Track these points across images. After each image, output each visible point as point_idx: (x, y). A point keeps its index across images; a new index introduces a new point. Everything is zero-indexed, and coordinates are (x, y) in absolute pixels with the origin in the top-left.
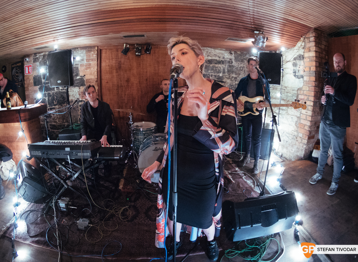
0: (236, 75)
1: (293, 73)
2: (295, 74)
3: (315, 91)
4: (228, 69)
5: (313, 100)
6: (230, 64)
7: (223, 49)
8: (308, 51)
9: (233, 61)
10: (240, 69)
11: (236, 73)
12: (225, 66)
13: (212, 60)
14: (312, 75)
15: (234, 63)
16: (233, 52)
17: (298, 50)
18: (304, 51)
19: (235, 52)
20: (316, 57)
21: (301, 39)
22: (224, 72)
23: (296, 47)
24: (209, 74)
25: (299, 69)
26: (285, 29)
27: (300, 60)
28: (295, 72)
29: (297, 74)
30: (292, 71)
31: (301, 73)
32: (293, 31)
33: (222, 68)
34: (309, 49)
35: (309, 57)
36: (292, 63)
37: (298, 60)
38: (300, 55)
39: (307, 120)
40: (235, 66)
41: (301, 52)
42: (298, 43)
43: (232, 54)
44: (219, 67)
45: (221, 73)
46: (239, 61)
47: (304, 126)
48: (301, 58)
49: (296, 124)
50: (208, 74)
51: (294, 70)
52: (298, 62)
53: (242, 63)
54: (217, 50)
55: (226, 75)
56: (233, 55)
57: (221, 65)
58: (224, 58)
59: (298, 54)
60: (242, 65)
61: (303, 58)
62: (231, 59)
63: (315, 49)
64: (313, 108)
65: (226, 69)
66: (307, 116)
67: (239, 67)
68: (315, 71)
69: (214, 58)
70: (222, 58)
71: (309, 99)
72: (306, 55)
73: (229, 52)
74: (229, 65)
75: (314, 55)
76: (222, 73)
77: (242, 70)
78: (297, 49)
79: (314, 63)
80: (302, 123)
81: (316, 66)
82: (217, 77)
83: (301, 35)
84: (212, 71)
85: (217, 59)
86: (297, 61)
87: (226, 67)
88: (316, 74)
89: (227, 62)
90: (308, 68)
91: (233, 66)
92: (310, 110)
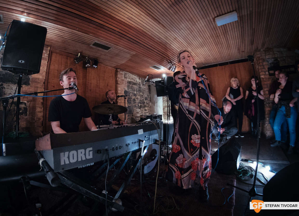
7: (136, 75)
10: (144, 90)
11: (142, 92)
12: (137, 87)
13: (131, 81)
15: (141, 86)
16: (140, 78)
22: (137, 91)
44: (135, 87)
45: (135, 91)
50: (129, 91)
54: (133, 75)
55: (138, 93)
56: (141, 80)
62: (140, 83)
65: (138, 89)
69: (132, 81)
70: (136, 81)
73: (138, 78)
77: (145, 91)
82: (134, 94)
84: (131, 90)
89: (138, 84)
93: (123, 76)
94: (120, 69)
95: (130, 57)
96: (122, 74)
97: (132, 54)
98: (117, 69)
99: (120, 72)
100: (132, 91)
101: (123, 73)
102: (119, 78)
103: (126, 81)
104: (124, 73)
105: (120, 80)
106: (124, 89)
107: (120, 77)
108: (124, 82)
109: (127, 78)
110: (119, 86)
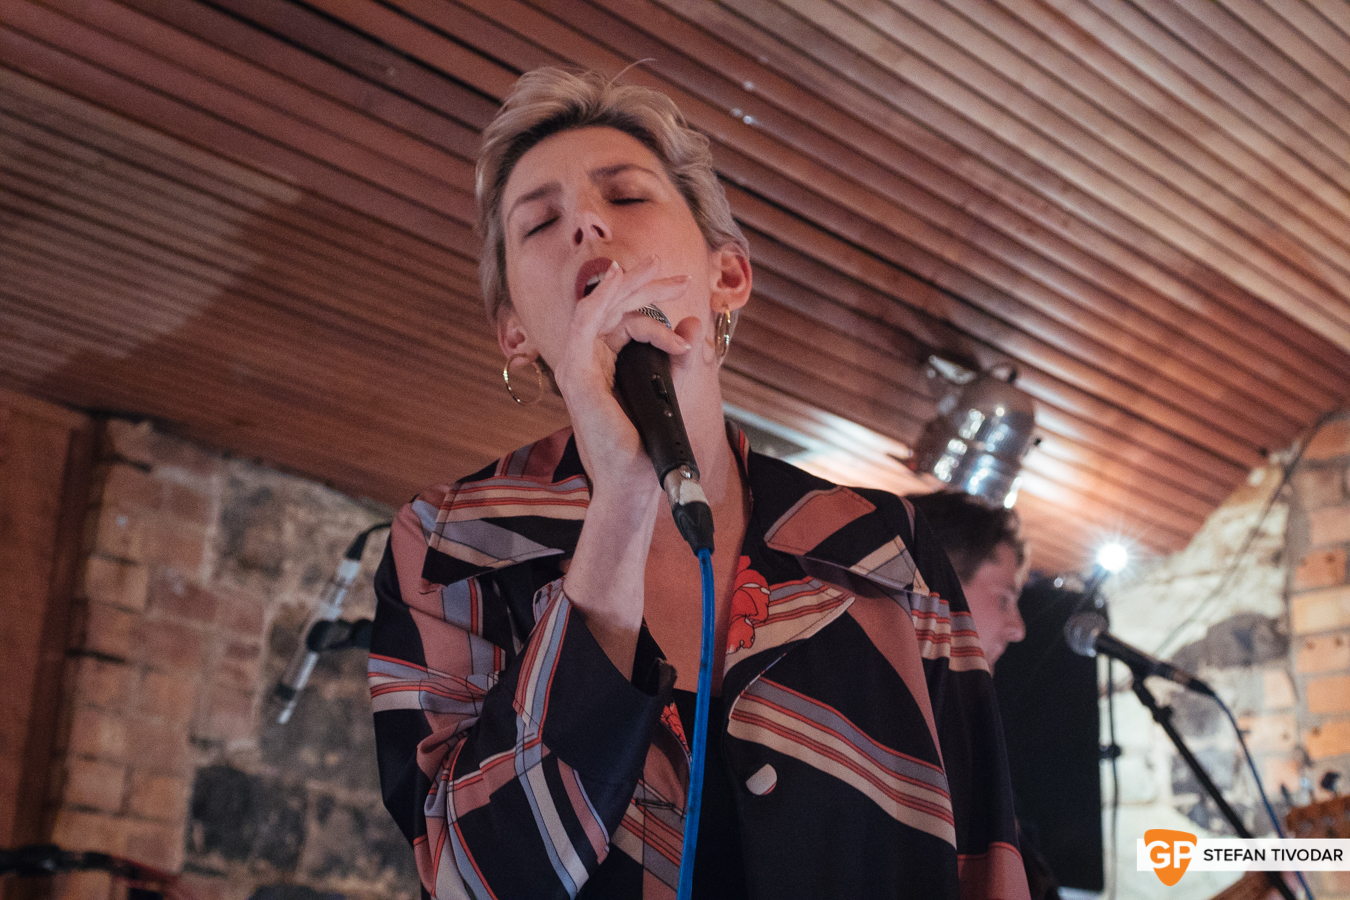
1: (1178, 789)
2: (1193, 799)
8: (1327, 581)
18: (1288, 578)
21: (1257, 477)
24: (298, 791)
25: (1247, 746)
26: (1169, 369)
27: (1247, 663)
30: (1164, 778)
31: (1274, 780)
32: (1214, 393)
34: (1342, 557)
37: (1227, 663)
41: (1257, 593)
42: (1224, 512)
48: (1261, 648)
50: (290, 778)
51: (1177, 762)
61: (1283, 643)
72: (1316, 614)
83: (1260, 440)
84: (332, 759)
93: (212, 530)
94: (162, 425)
95: (238, 250)
96: (187, 504)
97: (257, 203)
98: (100, 414)
99: (145, 468)
100: (353, 784)
101: (216, 485)
102: (125, 562)
103: (247, 624)
104: (235, 483)
105: (137, 591)
106: (205, 744)
107: (134, 551)
108: (216, 635)
109: (274, 572)
110: (95, 683)
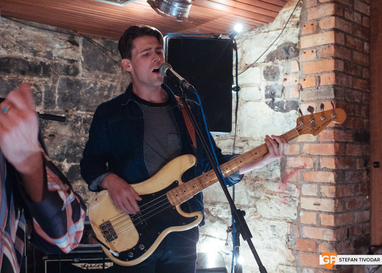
0: (87, 111)
1: (267, 96)
2: (271, 99)
3: (336, 142)
4: (65, 94)
5: (334, 167)
6: (71, 78)
7: (50, 27)
8: (311, 32)
9: (81, 68)
11: (87, 105)
12: (54, 82)
14: (324, 97)
15: (83, 75)
16: (79, 40)
17: (280, 31)
18: (300, 31)
19: (88, 40)
20: (336, 45)
22: (50, 103)
23: (276, 24)
25: (285, 84)
27: (287, 58)
28: (271, 95)
29: (277, 100)
30: (263, 93)
31: (292, 94)
33: (43, 89)
34: (315, 24)
35: (315, 47)
36: (263, 68)
37: (282, 58)
38: (286, 43)
39: (321, 226)
40: (85, 83)
41: (291, 36)
42: (284, 9)
43: (78, 45)
44: (35, 85)
45: (38, 104)
46: (99, 70)
47: (317, 245)
48: (291, 53)
49: (289, 243)
51: (267, 88)
52: (281, 65)
53: (109, 75)
54: (28, 27)
56: (81, 47)
57: (40, 77)
58: (49, 55)
59: (280, 42)
60: (107, 82)
61: (297, 52)
62: (72, 61)
63: (335, 25)
64: (336, 189)
65: (57, 91)
66: (321, 216)
67: (99, 85)
68: (334, 86)
69: (16, 54)
70: (45, 57)
71: (322, 166)
72: (307, 43)
73: (66, 38)
74: (68, 79)
75: (332, 41)
76: (43, 103)
78: (278, 29)
79: (330, 64)
80: (307, 238)
81: (335, 71)
85: (27, 58)
86: (277, 64)
87: (57, 85)
88: (336, 92)
89: (59, 69)
90: (314, 79)
91: (78, 82)
92: (328, 195)
